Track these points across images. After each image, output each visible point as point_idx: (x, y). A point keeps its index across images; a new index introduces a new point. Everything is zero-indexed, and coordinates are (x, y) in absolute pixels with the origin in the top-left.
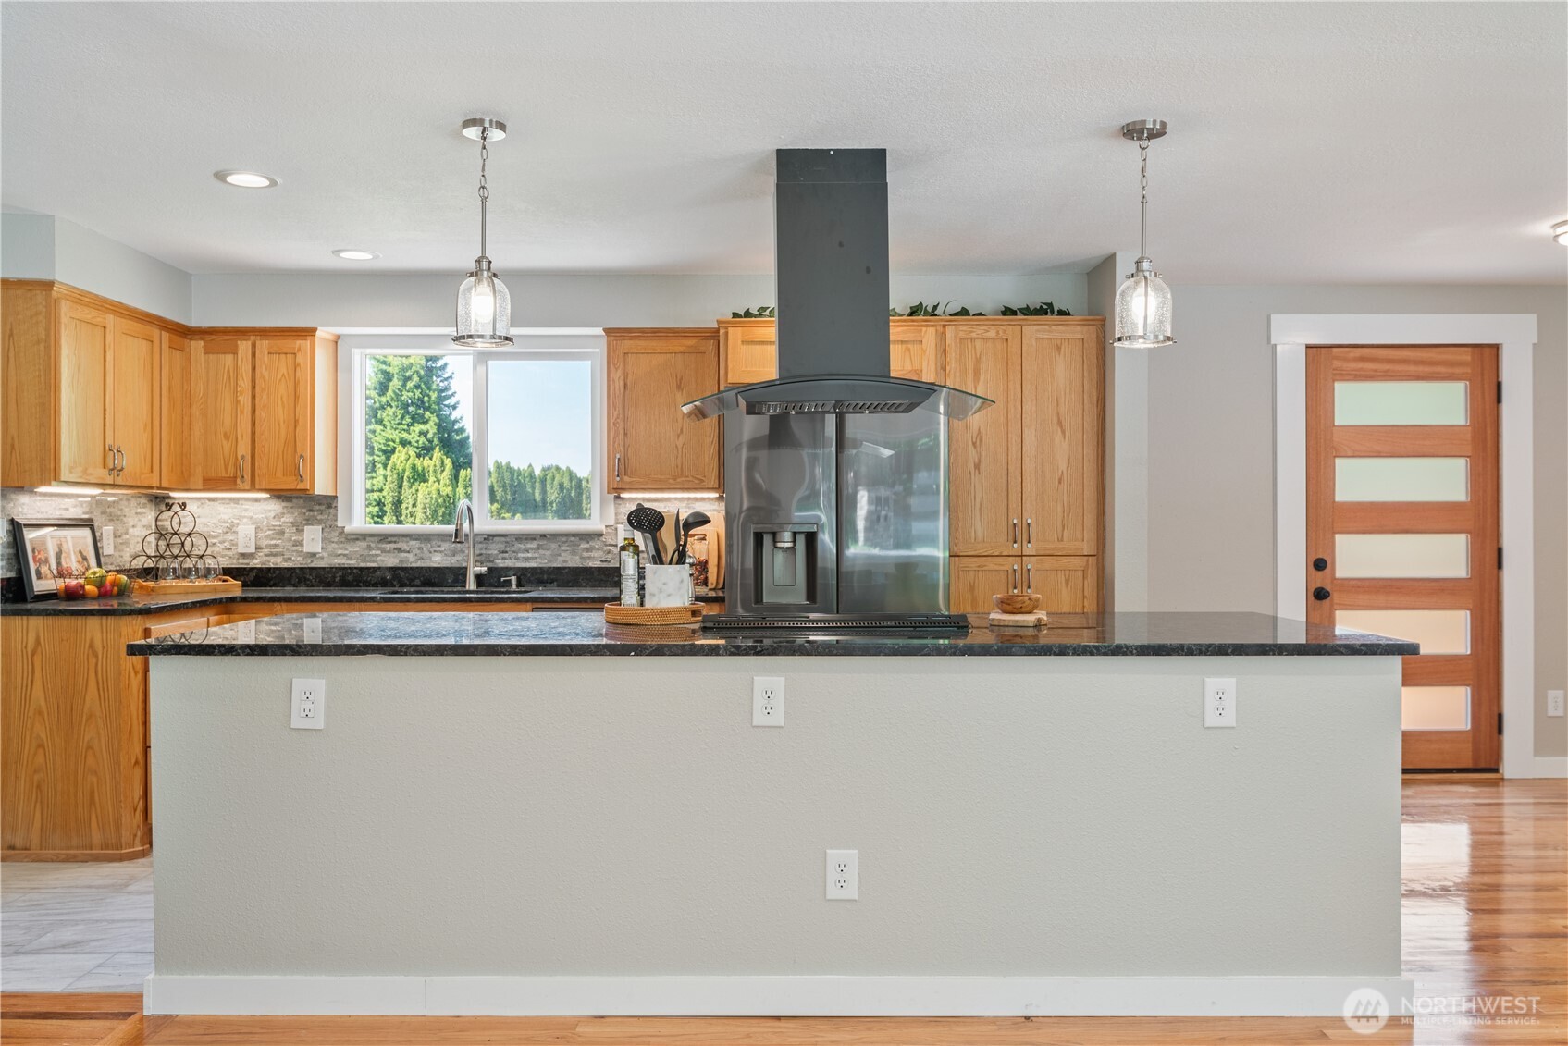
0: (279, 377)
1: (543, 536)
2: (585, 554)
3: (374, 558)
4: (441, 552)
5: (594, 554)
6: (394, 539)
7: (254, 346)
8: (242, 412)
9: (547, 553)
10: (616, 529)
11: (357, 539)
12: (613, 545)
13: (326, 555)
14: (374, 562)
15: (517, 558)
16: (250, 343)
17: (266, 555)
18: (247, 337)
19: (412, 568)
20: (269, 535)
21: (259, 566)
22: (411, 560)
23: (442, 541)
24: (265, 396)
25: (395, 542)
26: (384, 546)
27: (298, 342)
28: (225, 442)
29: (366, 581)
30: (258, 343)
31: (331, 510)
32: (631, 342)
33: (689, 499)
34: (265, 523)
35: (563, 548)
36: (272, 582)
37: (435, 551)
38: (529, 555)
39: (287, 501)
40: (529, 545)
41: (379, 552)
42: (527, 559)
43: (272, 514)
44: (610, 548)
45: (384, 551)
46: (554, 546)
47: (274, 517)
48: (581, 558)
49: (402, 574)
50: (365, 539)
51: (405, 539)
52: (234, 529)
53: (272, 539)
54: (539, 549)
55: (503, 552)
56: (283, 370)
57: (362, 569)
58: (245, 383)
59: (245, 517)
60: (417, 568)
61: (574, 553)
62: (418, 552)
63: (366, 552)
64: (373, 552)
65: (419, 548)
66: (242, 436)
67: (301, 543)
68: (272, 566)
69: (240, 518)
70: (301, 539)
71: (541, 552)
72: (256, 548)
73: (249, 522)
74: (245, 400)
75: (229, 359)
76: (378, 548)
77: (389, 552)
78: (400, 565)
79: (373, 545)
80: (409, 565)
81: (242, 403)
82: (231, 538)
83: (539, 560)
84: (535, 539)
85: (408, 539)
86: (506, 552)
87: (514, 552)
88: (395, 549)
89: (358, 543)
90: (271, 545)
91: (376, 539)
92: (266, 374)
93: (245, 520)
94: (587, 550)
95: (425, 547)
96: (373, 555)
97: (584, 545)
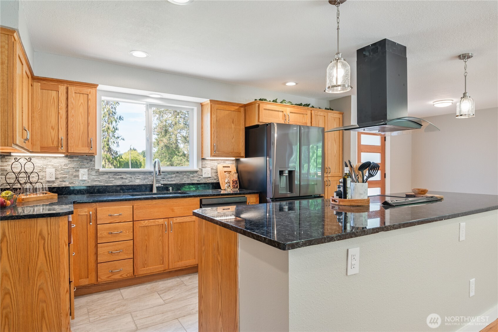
0: (79, 104)
1: (178, 172)
2: (192, 179)
3: (111, 182)
4: (139, 179)
5: (195, 178)
6: (120, 174)
7: (67, 88)
8: (61, 118)
9: (179, 178)
10: (202, 170)
11: (104, 174)
12: (201, 175)
13: (90, 181)
14: (111, 183)
15: (168, 181)
16: (65, 87)
17: (61, 182)
18: (63, 84)
19: (128, 185)
20: (62, 173)
21: (57, 186)
22: (127, 182)
23: (140, 174)
24: (73, 111)
25: (120, 175)
26: (115, 177)
27: (89, 90)
28: (52, 131)
29: (109, 191)
30: (69, 88)
31: (92, 162)
32: (219, 105)
33: (224, 160)
34: (60, 168)
35: (184, 177)
36: (64, 193)
37: (137, 178)
38: (173, 179)
39: (71, 158)
40: (172, 176)
41: (113, 179)
42: (172, 181)
43: (63, 164)
44: (200, 176)
45: (115, 179)
46: (181, 176)
47: (64, 165)
48: (191, 180)
49: (124, 188)
50: (107, 174)
51: (124, 174)
52: (44, 170)
53: (64, 174)
54: (176, 177)
55: (163, 178)
56: (82, 101)
57: (107, 186)
58: (63, 105)
59: (49, 165)
60: (130, 185)
61: (188, 178)
62: (130, 179)
63: (108, 179)
64: (111, 179)
65: (130, 177)
66: (61, 128)
67: (78, 176)
68: (64, 186)
69: (47, 165)
70: (78, 174)
71: (177, 178)
72: (55, 179)
73: (52, 167)
74: (63, 112)
75: (54, 93)
76: (113, 178)
77: (118, 179)
78: (123, 184)
79: (111, 176)
80: (126, 184)
81: (61, 113)
82: (42, 174)
83: (176, 181)
84: (175, 173)
85: (126, 174)
86: (164, 178)
87: (167, 178)
88: (120, 178)
89: (105, 176)
90: (63, 177)
91: (113, 174)
92: (74, 102)
93: (49, 166)
94: (193, 177)
95: (133, 177)
96: (111, 181)
97: (192, 175)
